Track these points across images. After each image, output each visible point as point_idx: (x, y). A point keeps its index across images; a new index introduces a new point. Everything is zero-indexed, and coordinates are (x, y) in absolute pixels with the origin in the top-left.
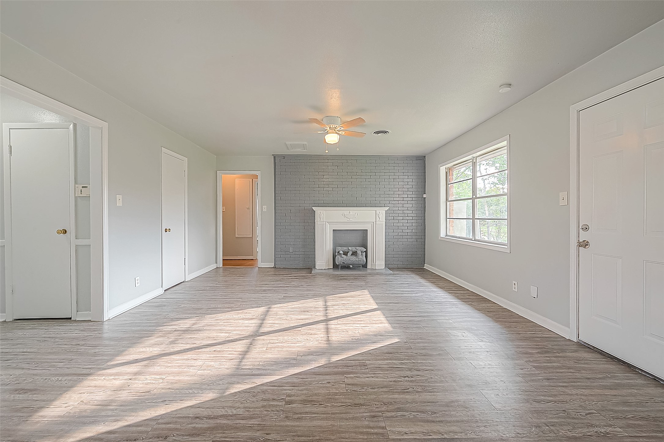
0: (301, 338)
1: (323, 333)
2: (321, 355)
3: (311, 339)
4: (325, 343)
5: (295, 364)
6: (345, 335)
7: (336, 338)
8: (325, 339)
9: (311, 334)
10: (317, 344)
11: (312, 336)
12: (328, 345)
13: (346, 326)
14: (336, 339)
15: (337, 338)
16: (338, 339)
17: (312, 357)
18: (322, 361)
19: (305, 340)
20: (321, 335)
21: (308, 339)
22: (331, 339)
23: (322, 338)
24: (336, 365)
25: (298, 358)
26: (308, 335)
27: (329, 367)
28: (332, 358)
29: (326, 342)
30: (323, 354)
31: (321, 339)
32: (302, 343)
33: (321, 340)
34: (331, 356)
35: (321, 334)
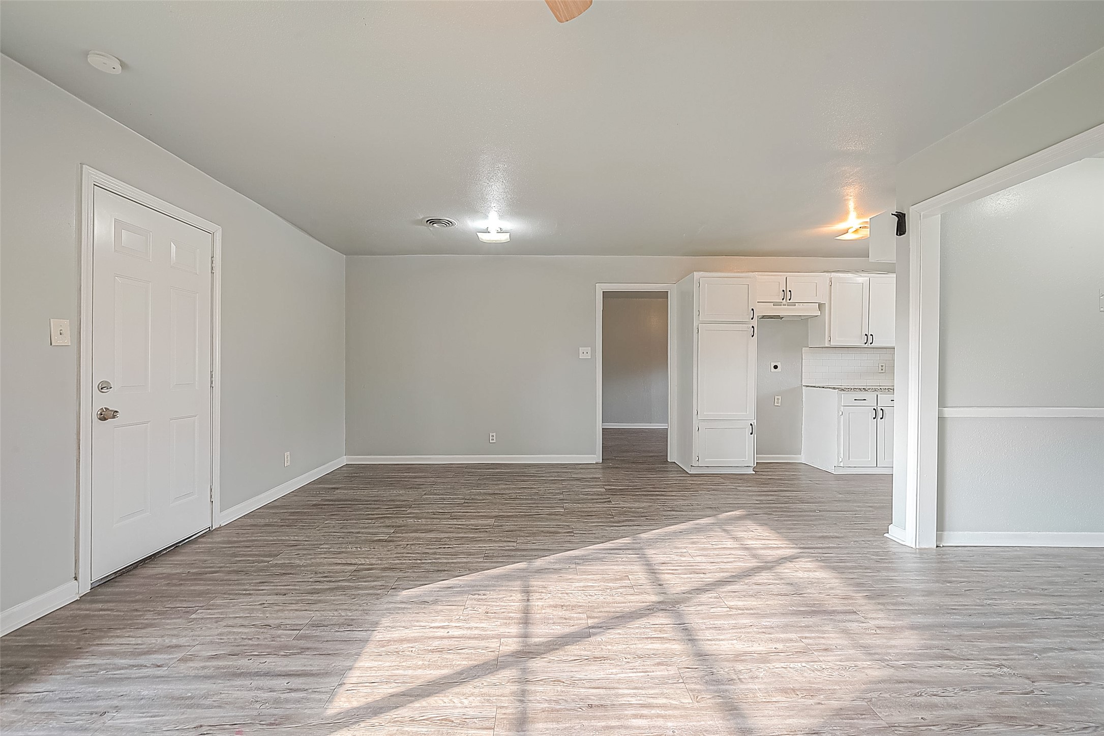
0: (580, 598)
1: (538, 610)
2: (542, 570)
3: (560, 595)
4: (534, 588)
5: (575, 559)
6: (493, 604)
7: (515, 598)
8: (535, 596)
9: (562, 606)
10: (550, 585)
11: (560, 602)
12: (530, 583)
13: (483, 629)
14: (514, 595)
15: (511, 598)
16: (511, 596)
17: (554, 567)
18: (539, 563)
19: (572, 593)
20: (542, 604)
21: (566, 595)
22: (522, 596)
23: (540, 597)
24: (523, 558)
25: (574, 566)
26: (568, 603)
27: (532, 556)
28: (526, 566)
29: (534, 590)
30: (539, 570)
31: (543, 594)
32: (575, 588)
33: (542, 592)
34: (527, 567)
35: (543, 607)
